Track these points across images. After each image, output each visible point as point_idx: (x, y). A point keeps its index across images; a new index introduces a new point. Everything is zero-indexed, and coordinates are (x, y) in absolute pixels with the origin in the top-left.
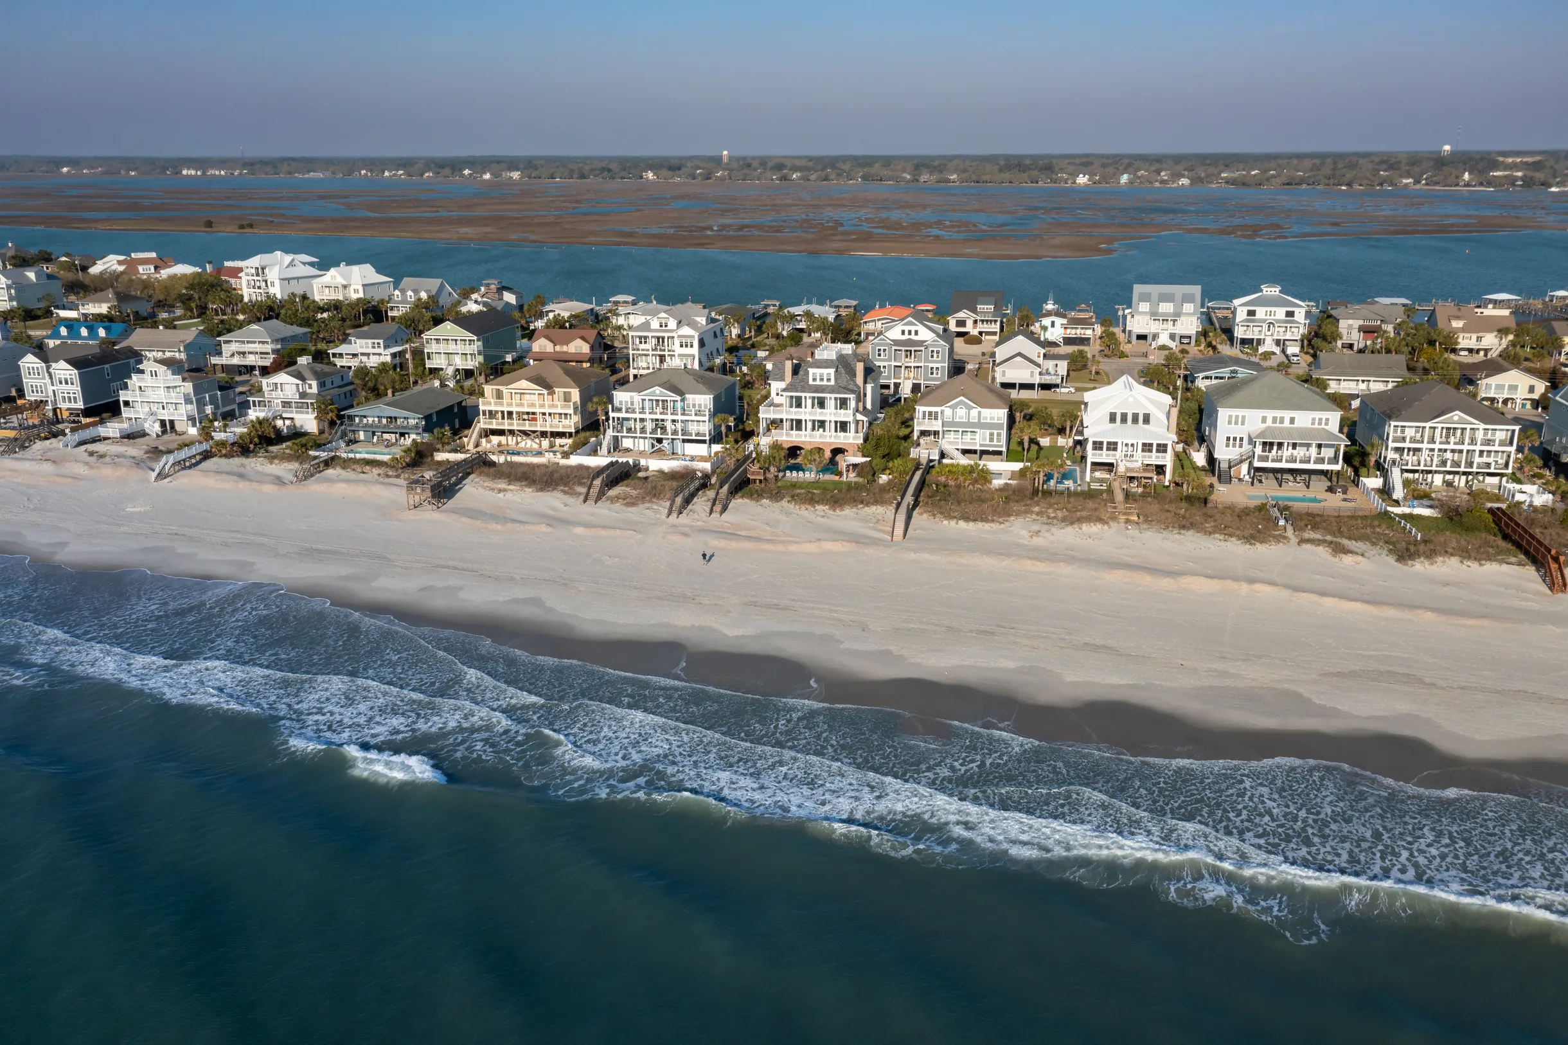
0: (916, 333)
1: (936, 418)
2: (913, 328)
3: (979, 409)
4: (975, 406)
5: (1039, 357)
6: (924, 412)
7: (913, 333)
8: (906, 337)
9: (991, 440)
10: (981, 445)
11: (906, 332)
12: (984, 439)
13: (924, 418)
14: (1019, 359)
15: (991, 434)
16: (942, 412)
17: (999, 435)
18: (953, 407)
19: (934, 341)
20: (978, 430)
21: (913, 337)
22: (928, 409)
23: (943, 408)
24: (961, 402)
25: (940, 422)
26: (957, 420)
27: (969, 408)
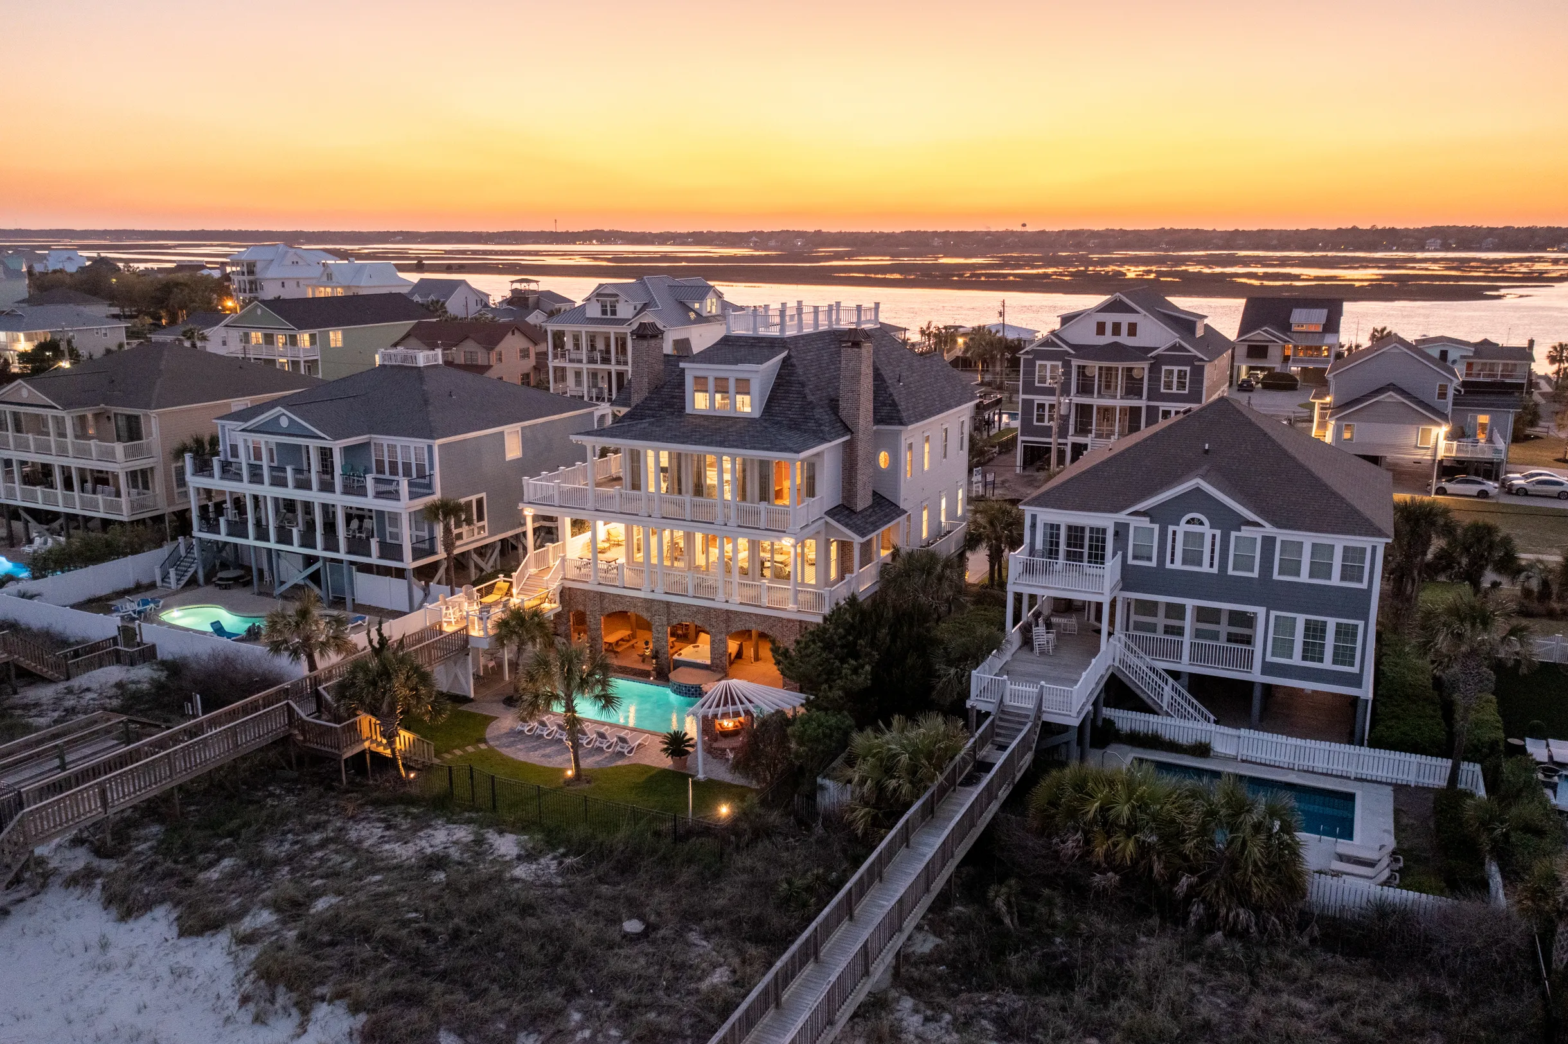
0: (1133, 330)
1: (1098, 557)
2: (1125, 319)
3: (1269, 529)
4: (1252, 516)
5: (1443, 395)
6: (1054, 528)
7: (1124, 329)
8: (1108, 338)
9: (1312, 650)
10: (1268, 668)
11: (1109, 329)
12: (1283, 646)
13: (1052, 551)
14: (1391, 397)
15: (1315, 631)
16: (1121, 531)
17: (1349, 633)
18: (1164, 516)
19: (1174, 348)
20: (1261, 611)
21: (1124, 339)
22: (1065, 518)
23: (1122, 517)
24: (1197, 499)
25: (1112, 566)
26: (1178, 565)
27: (1227, 521)
